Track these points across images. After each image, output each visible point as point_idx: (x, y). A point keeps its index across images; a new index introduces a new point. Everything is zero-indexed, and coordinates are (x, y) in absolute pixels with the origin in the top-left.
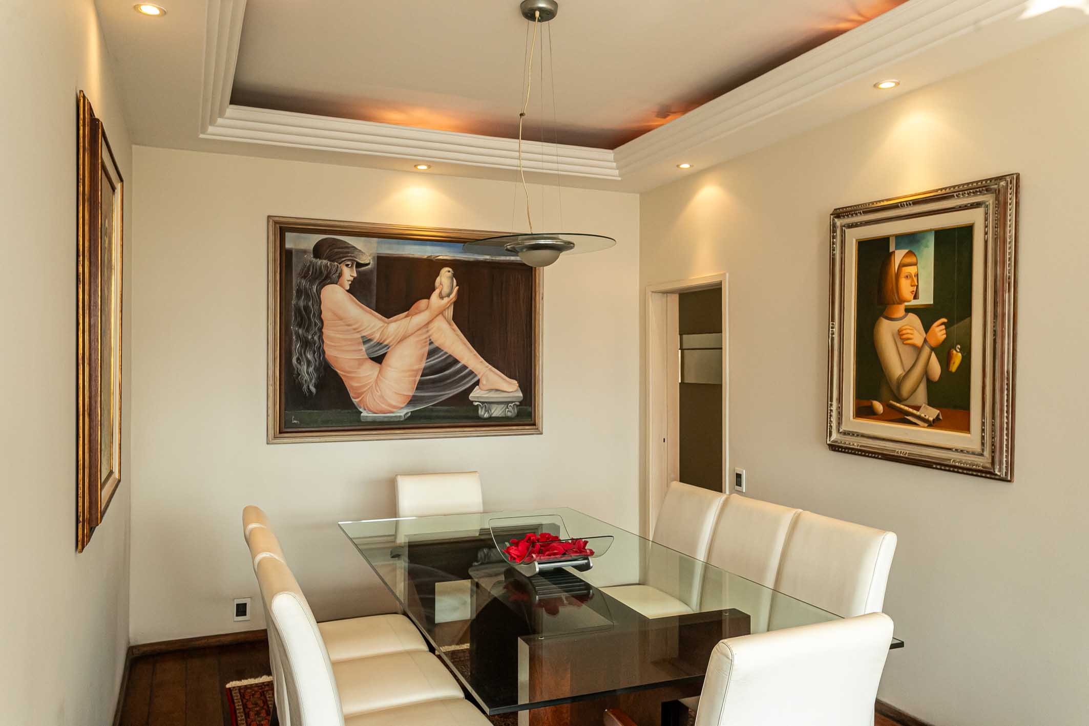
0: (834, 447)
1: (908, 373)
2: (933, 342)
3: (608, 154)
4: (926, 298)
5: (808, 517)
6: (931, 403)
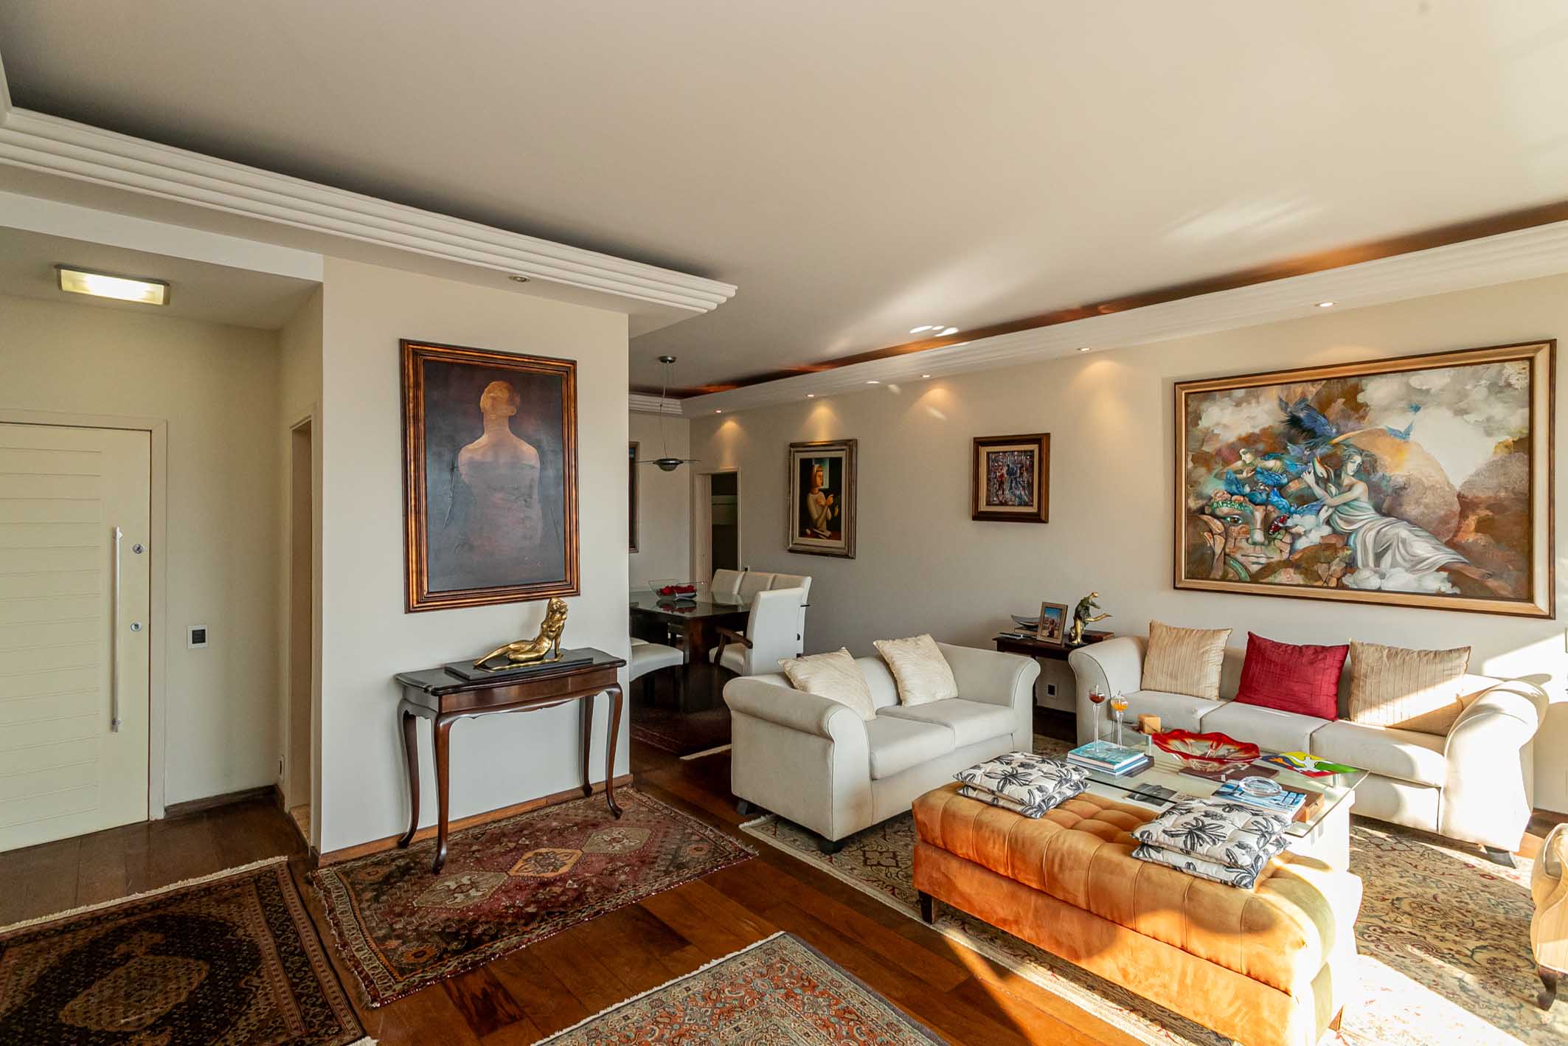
0: (791, 551)
1: (819, 517)
2: (829, 504)
3: (678, 402)
4: (826, 486)
5: (780, 575)
6: (828, 529)
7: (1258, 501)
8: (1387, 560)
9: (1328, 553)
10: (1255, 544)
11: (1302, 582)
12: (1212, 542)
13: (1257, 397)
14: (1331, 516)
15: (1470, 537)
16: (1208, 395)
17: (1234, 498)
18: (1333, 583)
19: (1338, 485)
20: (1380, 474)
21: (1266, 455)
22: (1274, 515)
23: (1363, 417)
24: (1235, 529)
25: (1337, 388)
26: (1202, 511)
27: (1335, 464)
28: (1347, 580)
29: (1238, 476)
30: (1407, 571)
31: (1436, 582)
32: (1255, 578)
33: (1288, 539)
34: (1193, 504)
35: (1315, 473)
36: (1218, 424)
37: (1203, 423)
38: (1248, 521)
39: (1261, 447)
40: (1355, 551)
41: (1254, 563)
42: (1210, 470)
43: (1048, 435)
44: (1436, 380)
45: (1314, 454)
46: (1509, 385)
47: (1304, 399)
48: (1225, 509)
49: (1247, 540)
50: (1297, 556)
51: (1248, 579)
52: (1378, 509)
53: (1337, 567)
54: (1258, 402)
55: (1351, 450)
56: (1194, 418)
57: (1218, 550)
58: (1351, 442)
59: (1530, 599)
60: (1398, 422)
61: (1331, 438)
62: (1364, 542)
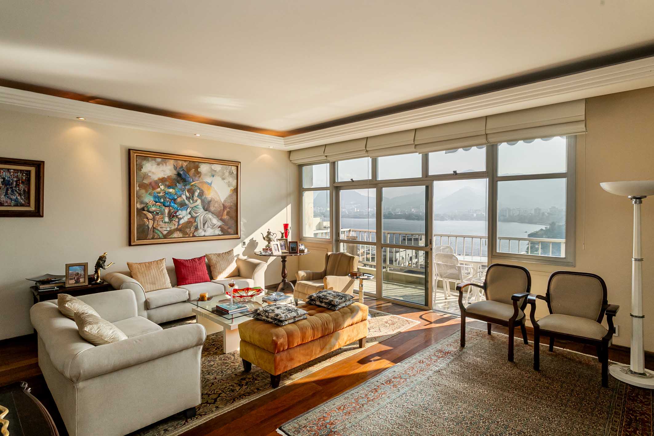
7: (166, 205)
8: (206, 225)
9: (189, 225)
10: (165, 223)
11: (182, 236)
12: (148, 223)
13: (166, 163)
14: (191, 211)
15: (225, 217)
16: (145, 158)
17: (157, 204)
18: (191, 235)
19: (193, 200)
20: (204, 196)
21: (169, 187)
22: (172, 211)
23: (200, 177)
24: (157, 217)
25: (192, 165)
26: (143, 209)
27: (191, 191)
28: (196, 234)
29: (158, 194)
30: (211, 229)
31: (218, 232)
32: (165, 237)
33: (177, 220)
34: (139, 206)
35: (186, 195)
36: (150, 171)
37: (144, 170)
38: (163, 213)
39: (167, 183)
40: (198, 224)
41: (165, 231)
42: (147, 192)
43: (43, 162)
44: (217, 167)
45: (185, 188)
46: (233, 173)
47: (182, 167)
48: (153, 209)
49: (162, 221)
50: (180, 226)
51: (163, 237)
52: (204, 208)
53: (193, 229)
54: (166, 165)
55: (197, 187)
56: (140, 167)
57: (150, 226)
58: (197, 185)
59: (237, 234)
60: (208, 180)
61: (191, 183)
62: (200, 220)
